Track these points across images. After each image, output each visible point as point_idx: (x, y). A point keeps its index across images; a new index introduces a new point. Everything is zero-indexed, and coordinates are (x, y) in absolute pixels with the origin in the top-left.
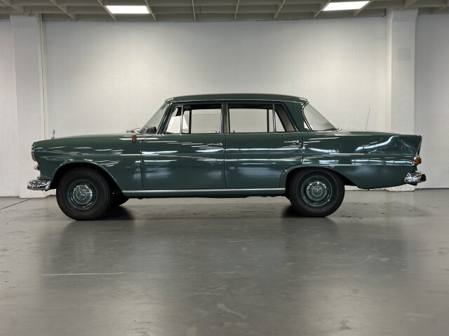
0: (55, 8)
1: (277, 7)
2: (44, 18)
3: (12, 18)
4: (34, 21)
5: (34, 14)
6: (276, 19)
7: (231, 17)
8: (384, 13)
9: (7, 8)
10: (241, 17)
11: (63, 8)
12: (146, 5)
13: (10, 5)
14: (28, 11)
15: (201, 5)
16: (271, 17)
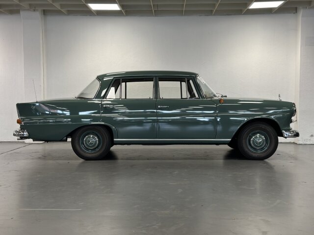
0: (52, 5)
1: (214, 5)
2: (45, 13)
3: (21, 13)
4: (38, 15)
5: (37, 10)
6: (214, 15)
7: (180, 13)
8: (295, 10)
9: (17, 5)
10: (188, 13)
11: (57, 6)
12: (117, 3)
13: (18, 3)
14: (33, 7)
15: (158, 4)
16: (210, 13)
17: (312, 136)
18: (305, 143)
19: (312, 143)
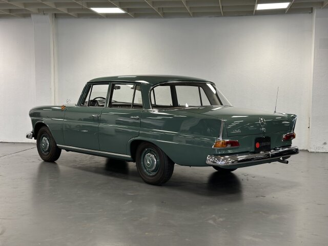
2: (56, 16)
3: (32, 16)
8: (311, 10)
17: (325, 143)
18: (317, 151)
19: (324, 151)
